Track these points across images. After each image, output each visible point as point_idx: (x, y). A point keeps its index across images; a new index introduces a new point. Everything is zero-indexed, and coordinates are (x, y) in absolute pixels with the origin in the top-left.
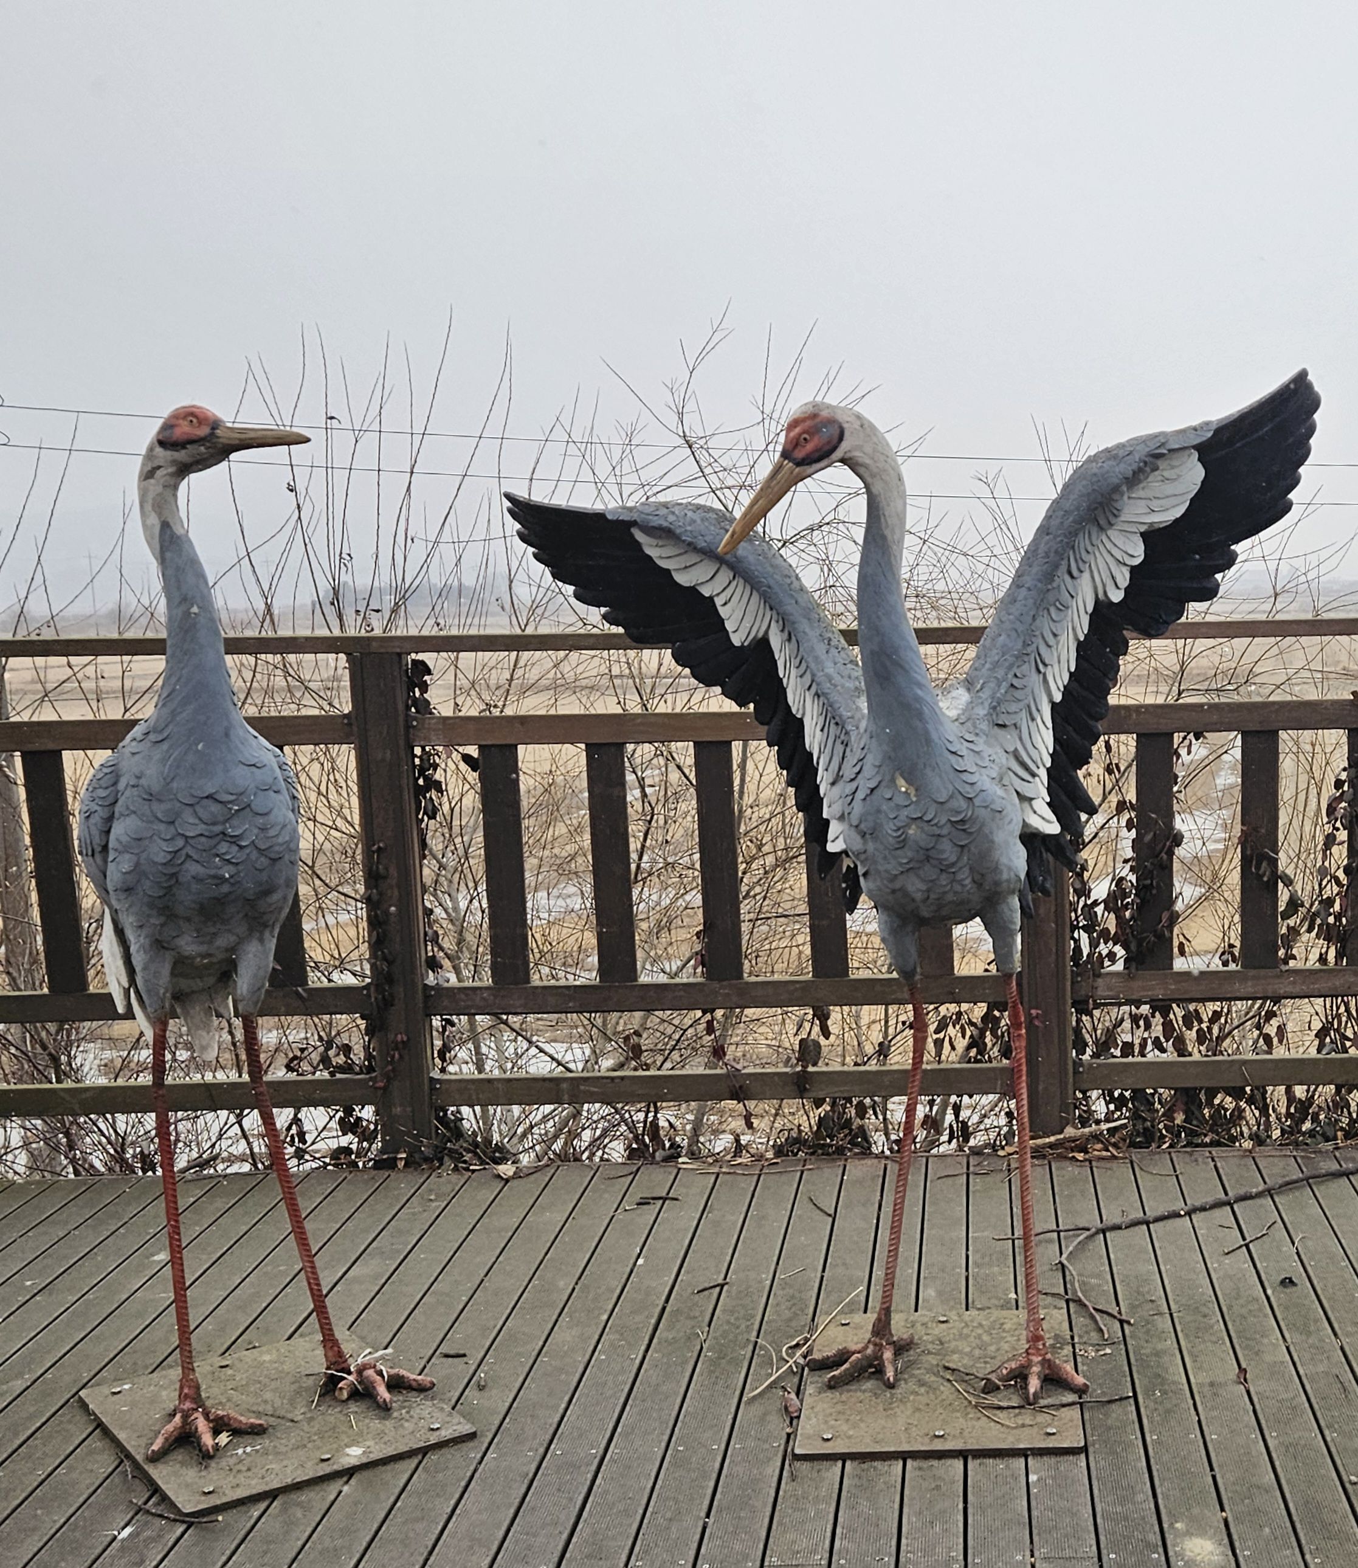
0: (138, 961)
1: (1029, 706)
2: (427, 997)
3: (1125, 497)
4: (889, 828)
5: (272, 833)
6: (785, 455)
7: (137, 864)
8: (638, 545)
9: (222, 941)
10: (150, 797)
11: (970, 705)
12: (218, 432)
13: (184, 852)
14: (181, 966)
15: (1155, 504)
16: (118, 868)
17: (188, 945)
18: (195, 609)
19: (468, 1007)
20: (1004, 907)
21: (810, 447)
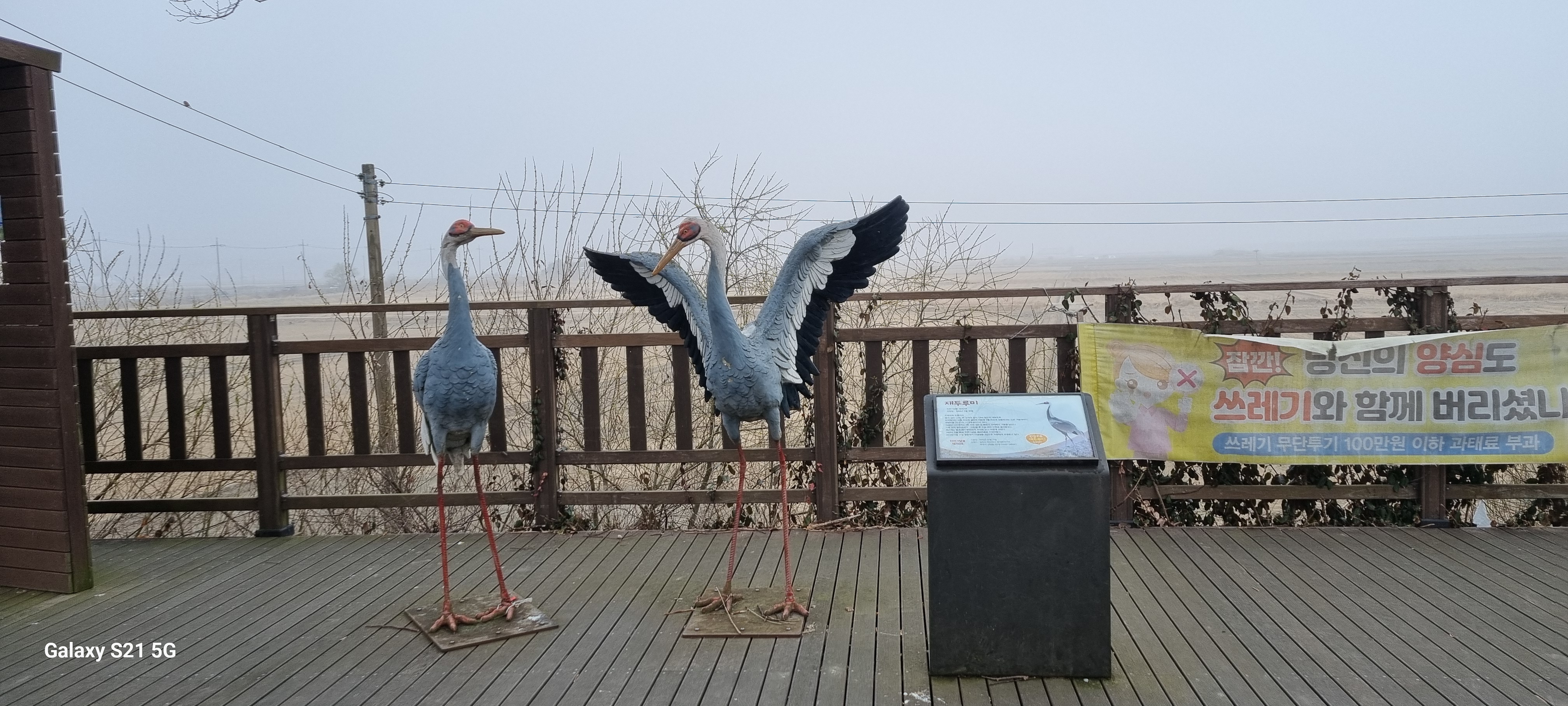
0: (434, 433)
1: (784, 331)
2: (557, 457)
3: (821, 249)
4: (721, 380)
5: (485, 383)
6: (679, 238)
7: (434, 394)
8: (632, 268)
9: (467, 425)
10: (440, 369)
11: (757, 331)
12: (471, 230)
13: (452, 390)
14: (450, 436)
15: (835, 251)
16: (428, 396)
17: (453, 427)
18: (460, 297)
19: (574, 461)
20: (771, 412)
21: (687, 234)
